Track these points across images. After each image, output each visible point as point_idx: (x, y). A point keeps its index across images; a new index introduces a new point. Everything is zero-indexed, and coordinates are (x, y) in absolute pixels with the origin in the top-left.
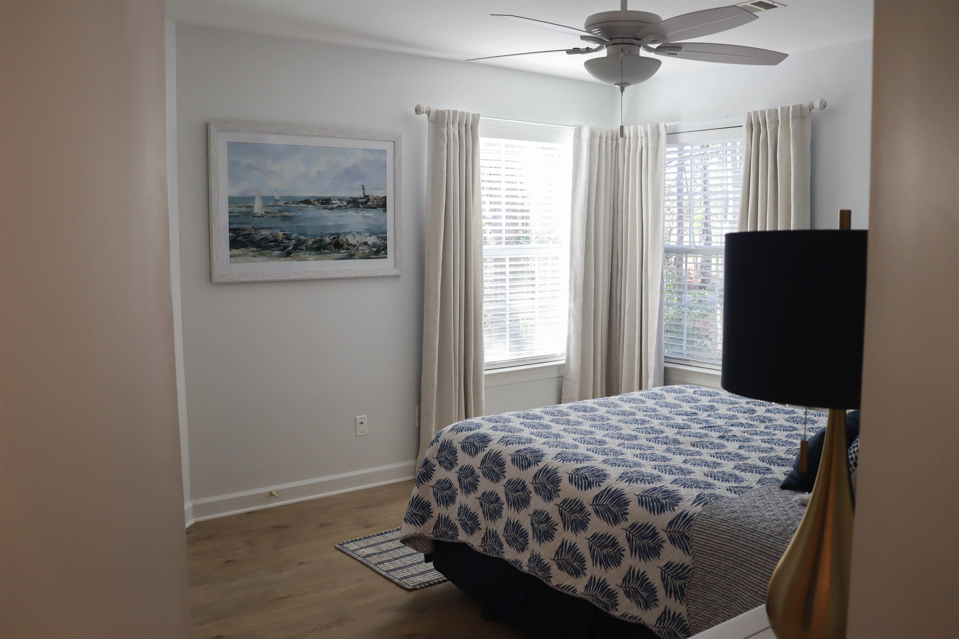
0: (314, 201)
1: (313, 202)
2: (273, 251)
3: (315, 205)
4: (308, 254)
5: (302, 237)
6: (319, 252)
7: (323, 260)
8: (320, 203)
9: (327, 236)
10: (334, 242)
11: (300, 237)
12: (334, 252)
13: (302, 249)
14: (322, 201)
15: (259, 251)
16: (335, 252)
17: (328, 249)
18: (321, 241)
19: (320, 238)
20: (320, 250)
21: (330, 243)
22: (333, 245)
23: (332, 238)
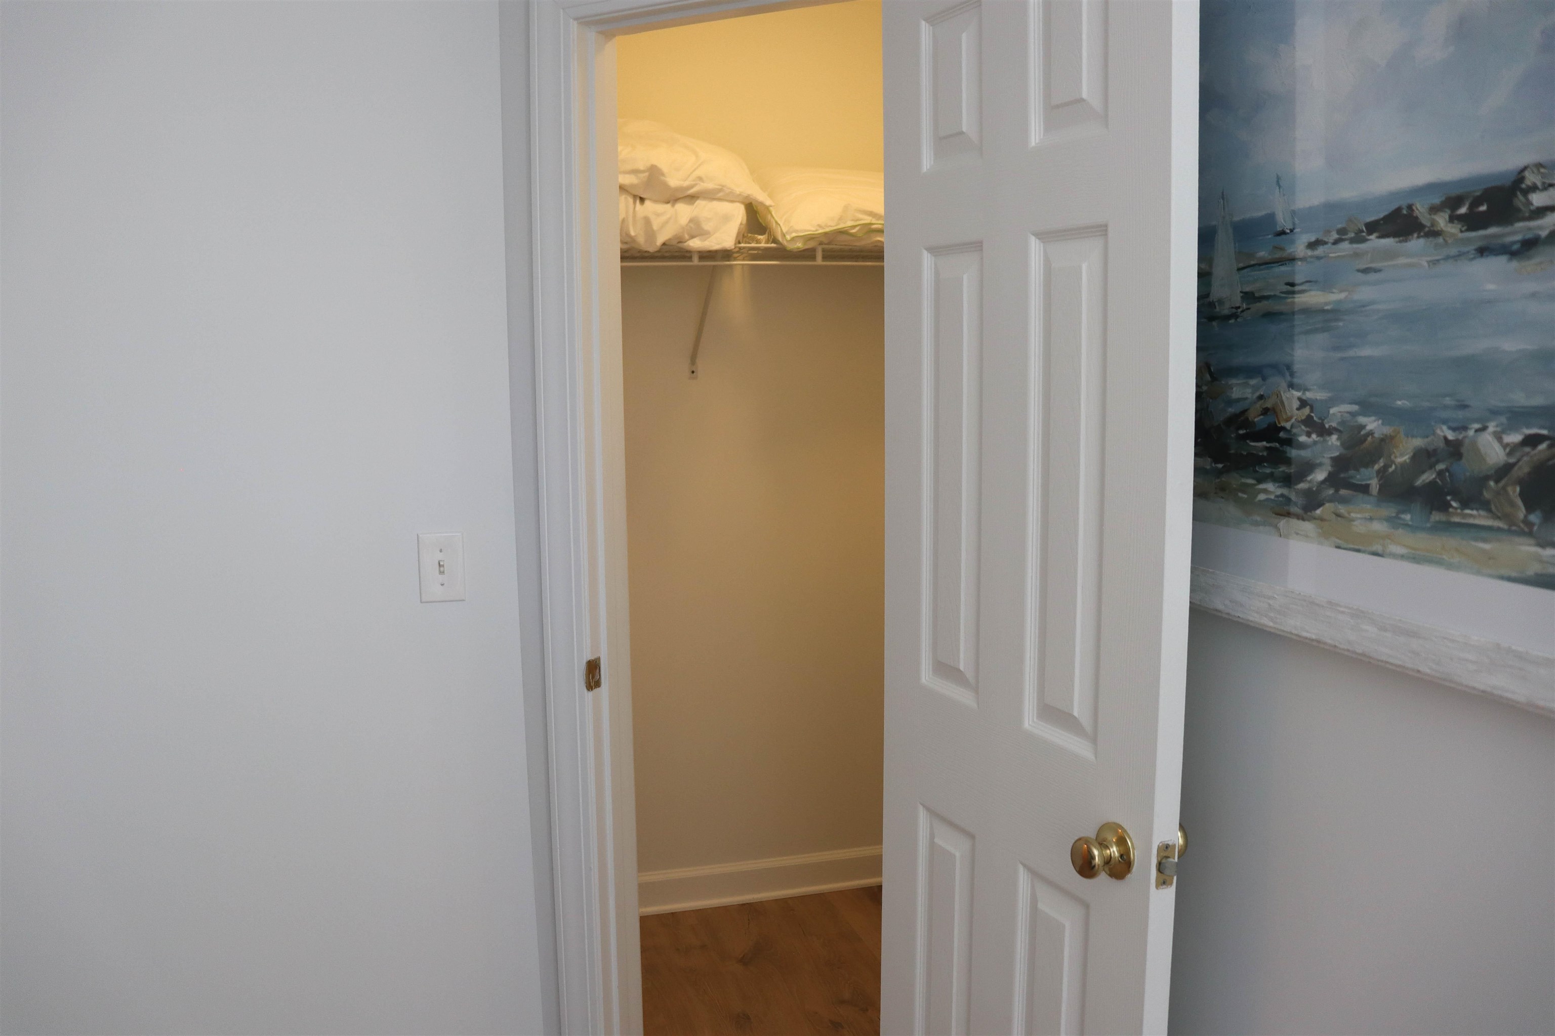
0: (1434, 209)
1: (1425, 220)
2: (1260, 481)
3: (1434, 233)
4: (1389, 520)
5: (1372, 424)
6: (1436, 516)
7: (1450, 567)
8: (1460, 218)
9: (1492, 427)
10: (1523, 469)
11: (1362, 420)
12: (1522, 533)
13: (1364, 489)
14: (1477, 202)
15: (1220, 473)
16: (1527, 531)
17: (1485, 505)
18: (1455, 450)
19: (1451, 436)
20: (1444, 507)
21: (1503, 471)
22: (1520, 482)
23: (1514, 438)
